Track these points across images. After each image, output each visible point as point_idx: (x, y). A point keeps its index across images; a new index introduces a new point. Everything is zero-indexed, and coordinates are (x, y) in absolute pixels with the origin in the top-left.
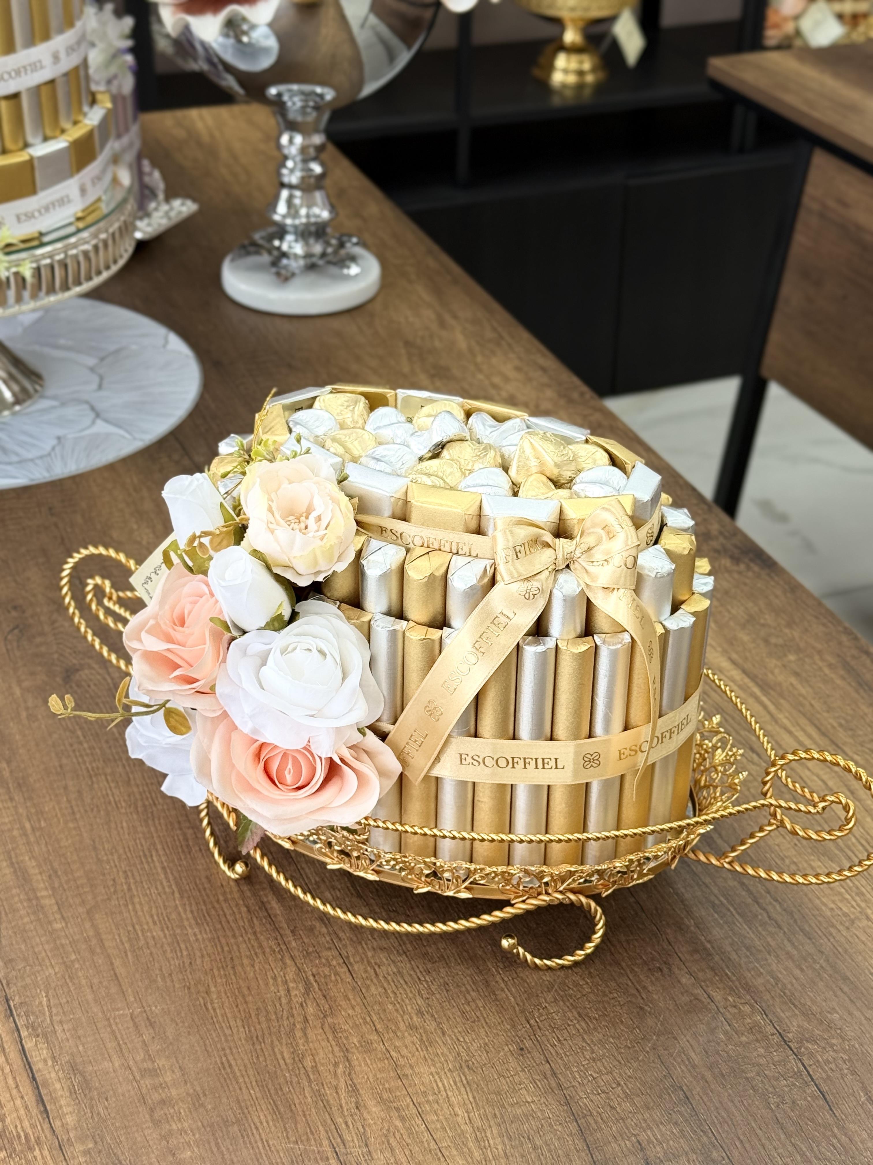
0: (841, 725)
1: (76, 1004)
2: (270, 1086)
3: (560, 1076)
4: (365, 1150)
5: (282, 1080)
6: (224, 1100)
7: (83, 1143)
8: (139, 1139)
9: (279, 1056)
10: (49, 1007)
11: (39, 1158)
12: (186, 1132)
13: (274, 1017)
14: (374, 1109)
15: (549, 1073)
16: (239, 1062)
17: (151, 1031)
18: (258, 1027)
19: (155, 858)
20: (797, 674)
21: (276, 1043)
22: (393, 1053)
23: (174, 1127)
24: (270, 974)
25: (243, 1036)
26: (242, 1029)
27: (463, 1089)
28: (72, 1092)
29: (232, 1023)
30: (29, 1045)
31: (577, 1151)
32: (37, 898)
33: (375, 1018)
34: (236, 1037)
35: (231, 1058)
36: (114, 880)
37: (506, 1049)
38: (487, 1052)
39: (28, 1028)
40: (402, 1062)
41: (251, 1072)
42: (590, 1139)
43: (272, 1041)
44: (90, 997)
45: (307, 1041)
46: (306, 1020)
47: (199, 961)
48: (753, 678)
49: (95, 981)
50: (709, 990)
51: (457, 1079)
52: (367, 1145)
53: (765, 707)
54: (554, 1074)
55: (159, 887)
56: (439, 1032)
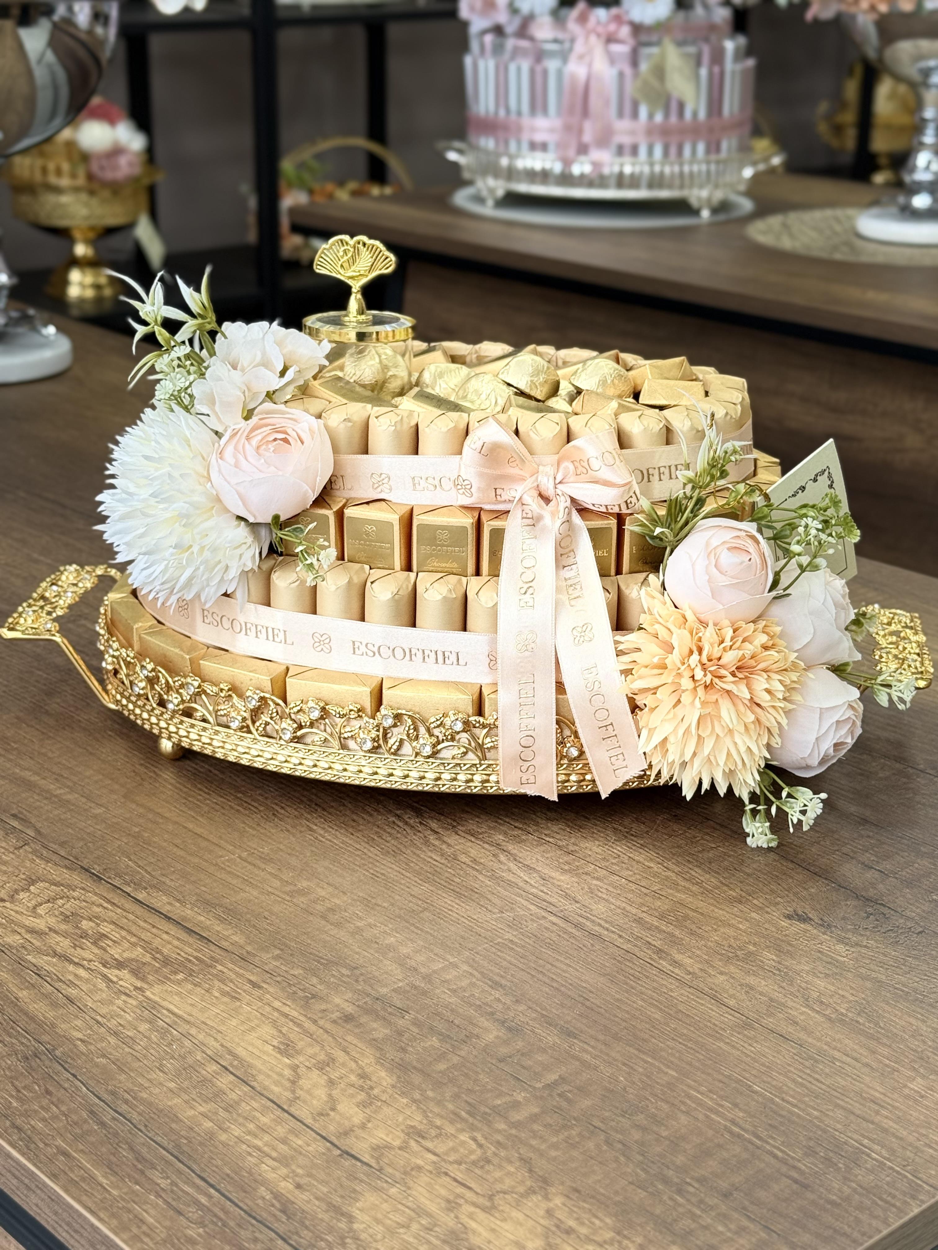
1: (169, 860)
2: (438, 880)
4: (578, 905)
5: (447, 875)
6: (397, 897)
7: (268, 952)
8: (328, 938)
9: (429, 860)
10: (139, 867)
11: (225, 970)
12: (375, 926)
14: (562, 878)
16: (389, 870)
17: (272, 865)
18: (388, 845)
21: (418, 852)
23: (360, 924)
25: (378, 853)
26: (372, 849)
27: (641, 850)
28: (222, 920)
29: (358, 846)
30: (141, 896)
31: (793, 869)
32: (56, 796)
34: (370, 854)
35: (377, 869)
37: (661, 819)
39: (127, 884)
41: (408, 875)
42: (795, 860)
43: (412, 851)
44: (182, 853)
45: (449, 845)
49: (178, 841)
51: (629, 845)
52: (576, 902)
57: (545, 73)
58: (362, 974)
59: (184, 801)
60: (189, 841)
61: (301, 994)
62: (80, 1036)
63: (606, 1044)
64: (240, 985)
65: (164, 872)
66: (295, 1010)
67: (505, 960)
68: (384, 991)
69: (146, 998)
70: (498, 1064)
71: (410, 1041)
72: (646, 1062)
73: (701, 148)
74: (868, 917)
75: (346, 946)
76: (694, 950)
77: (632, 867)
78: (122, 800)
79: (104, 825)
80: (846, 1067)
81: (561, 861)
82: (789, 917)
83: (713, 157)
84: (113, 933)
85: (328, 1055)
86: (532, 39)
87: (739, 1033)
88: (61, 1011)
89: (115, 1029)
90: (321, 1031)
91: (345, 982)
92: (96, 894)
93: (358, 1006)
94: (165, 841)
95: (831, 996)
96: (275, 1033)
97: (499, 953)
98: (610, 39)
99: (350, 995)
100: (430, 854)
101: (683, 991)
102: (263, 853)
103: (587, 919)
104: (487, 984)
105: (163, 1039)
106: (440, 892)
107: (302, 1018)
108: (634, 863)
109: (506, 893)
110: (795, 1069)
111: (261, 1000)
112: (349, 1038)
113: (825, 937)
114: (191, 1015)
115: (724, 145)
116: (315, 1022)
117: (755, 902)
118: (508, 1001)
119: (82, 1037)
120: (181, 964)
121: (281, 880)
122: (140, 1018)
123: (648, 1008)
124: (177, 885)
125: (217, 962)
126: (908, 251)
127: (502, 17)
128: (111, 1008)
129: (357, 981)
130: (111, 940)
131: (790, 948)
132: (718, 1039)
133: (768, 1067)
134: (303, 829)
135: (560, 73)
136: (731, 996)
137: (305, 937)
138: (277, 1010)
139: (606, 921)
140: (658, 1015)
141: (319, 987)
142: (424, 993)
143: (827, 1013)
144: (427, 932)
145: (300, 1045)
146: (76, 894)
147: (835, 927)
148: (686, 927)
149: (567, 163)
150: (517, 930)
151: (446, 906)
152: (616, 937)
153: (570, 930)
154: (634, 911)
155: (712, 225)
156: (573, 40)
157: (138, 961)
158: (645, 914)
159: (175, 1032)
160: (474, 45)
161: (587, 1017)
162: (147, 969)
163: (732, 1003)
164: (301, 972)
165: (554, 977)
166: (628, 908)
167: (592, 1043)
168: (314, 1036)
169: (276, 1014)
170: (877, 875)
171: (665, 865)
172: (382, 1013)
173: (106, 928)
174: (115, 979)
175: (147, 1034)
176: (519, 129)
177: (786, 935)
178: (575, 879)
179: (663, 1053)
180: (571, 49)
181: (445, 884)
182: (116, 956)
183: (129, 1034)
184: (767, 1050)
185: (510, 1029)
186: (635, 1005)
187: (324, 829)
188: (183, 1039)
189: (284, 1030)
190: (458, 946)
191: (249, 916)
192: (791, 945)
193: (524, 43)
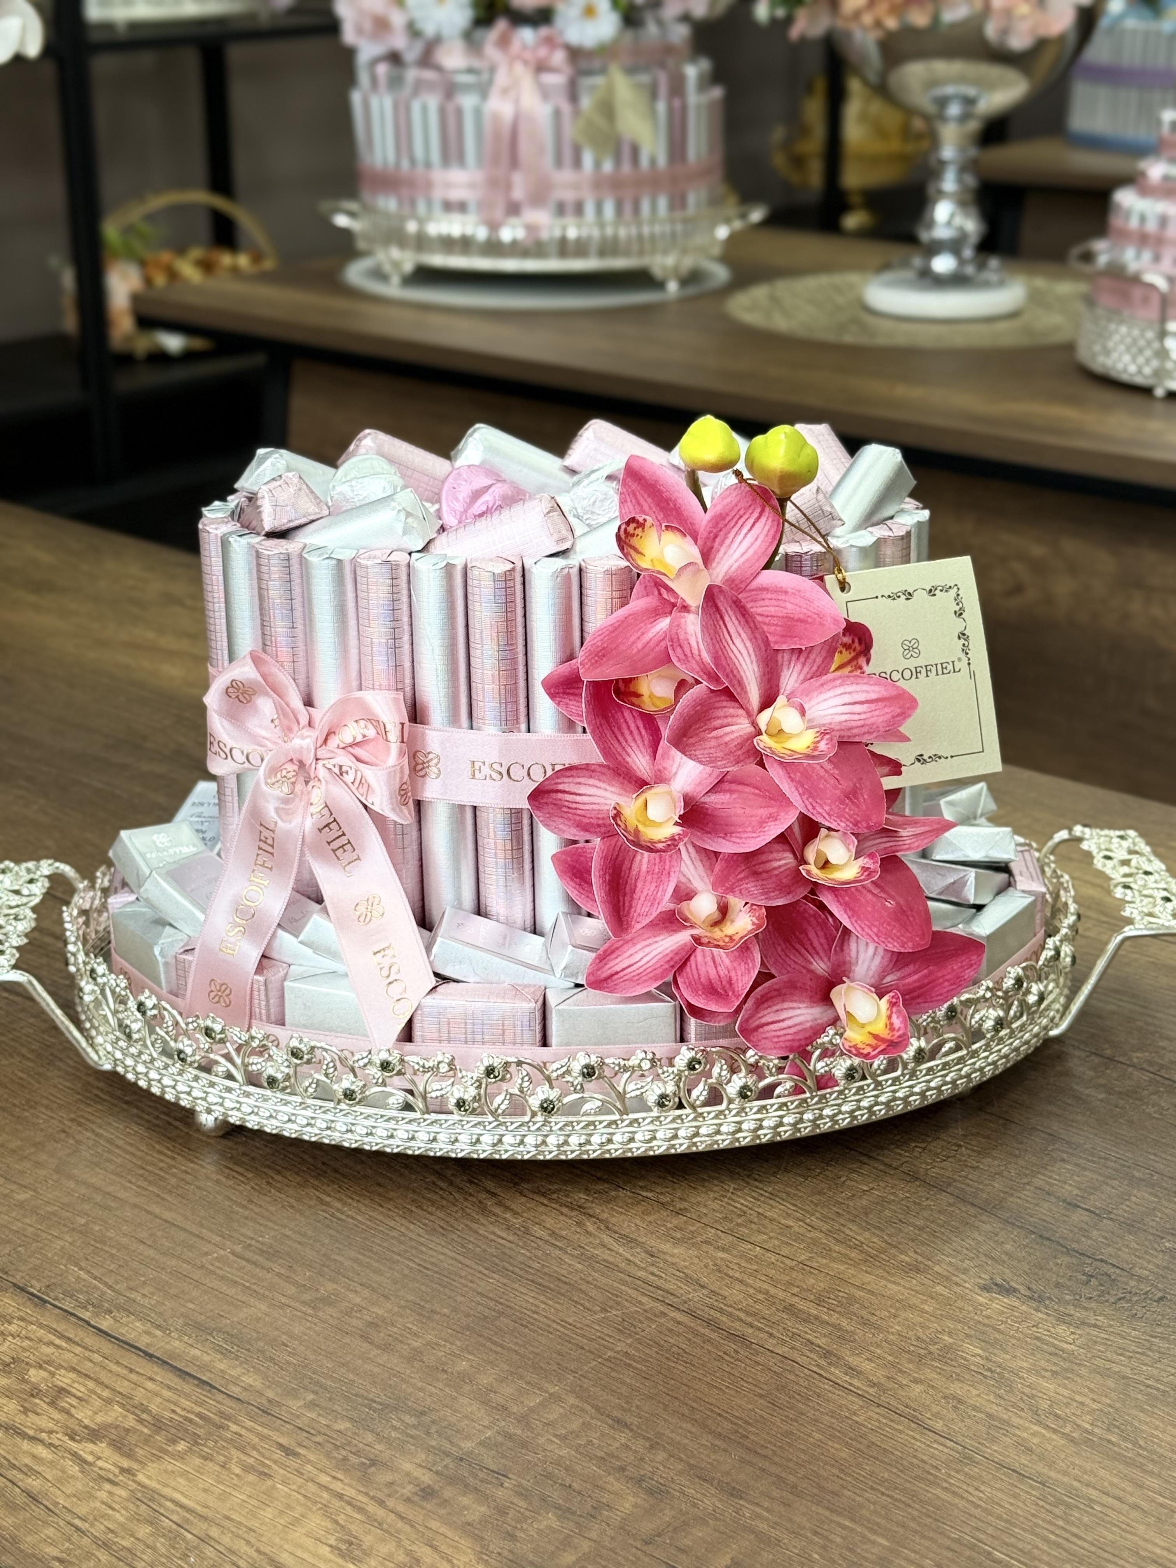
57: (459, 112)
58: (433, 1422)
59: (142, 1172)
60: (159, 1234)
61: (354, 1459)
62: (55, 1552)
63: (785, 1504)
64: (267, 1454)
65: (131, 1284)
66: (350, 1486)
67: (623, 1383)
68: (467, 1445)
69: (139, 1484)
70: (644, 1548)
71: (518, 1521)
72: (845, 1528)
73: (663, 203)
74: (1088, 1281)
75: (403, 1380)
76: (872, 1348)
77: (765, 1228)
78: (55, 1177)
79: (35, 1218)
80: (1109, 1512)
81: (669, 1225)
82: (985, 1288)
83: (678, 214)
84: (76, 1385)
85: (408, 1553)
86: (438, 68)
87: (958, 1472)
88: (22, 1515)
89: (103, 1537)
90: (392, 1516)
91: (412, 1437)
92: (41, 1326)
93: (437, 1473)
94: (125, 1235)
95: (1067, 1405)
96: (330, 1525)
97: (614, 1374)
98: (541, 68)
99: (423, 1457)
100: (491, 1228)
101: (870, 1413)
102: (262, 1244)
103: (721, 1311)
104: (606, 1423)
105: (174, 1548)
106: (516, 1286)
107: (364, 1499)
108: (766, 1222)
109: (605, 1280)
110: (1044, 1520)
111: (300, 1473)
112: (434, 1524)
113: (1040, 1315)
114: (207, 1507)
115: (692, 199)
116: (381, 1503)
117: (937, 1268)
118: (639, 1445)
119: (59, 1555)
120: (179, 1427)
121: (295, 1283)
122: (137, 1518)
123: (830, 1443)
124: (153, 1302)
125: (228, 1418)
126: (934, 329)
127: (399, 41)
128: (92, 1505)
129: (428, 1433)
130: (74, 1396)
131: (997, 1336)
132: (931, 1483)
133: (1007, 1521)
134: (312, 1203)
135: (478, 113)
136: (937, 1415)
137: (343, 1370)
138: (326, 1488)
139: (748, 1313)
140: (845, 1453)
141: (377, 1447)
142: (524, 1445)
143: (1067, 1430)
144: (510, 1349)
145: (368, 1540)
146: (13, 1328)
147: (1049, 1298)
148: (855, 1315)
149: (494, 226)
150: (630, 1336)
151: (529, 1306)
152: (765, 1336)
153: (703, 1331)
154: (781, 1295)
155: (682, 301)
156: (492, 70)
157: (117, 1427)
158: (796, 1299)
159: (189, 1536)
160: (363, 78)
161: (750, 1463)
162: (132, 1439)
163: (939, 1425)
164: (348, 1425)
165: (694, 1405)
166: (773, 1291)
167: (766, 1504)
168: (385, 1526)
169: (325, 1495)
170: (1085, 1217)
171: (808, 1221)
172: (471, 1481)
173: (64, 1379)
174: (90, 1458)
175: (150, 1541)
176: (429, 185)
177: (988, 1317)
178: (693, 1252)
179: (864, 1512)
180: (490, 82)
181: (521, 1273)
182: (86, 1422)
183: (124, 1543)
184: (999, 1495)
185: (650, 1492)
186: (811, 1440)
187: (340, 1200)
188: (203, 1546)
189: (341, 1519)
190: (555, 1367)
191: (261, 1344)
192: (998, 1331)
193: (429, 75)
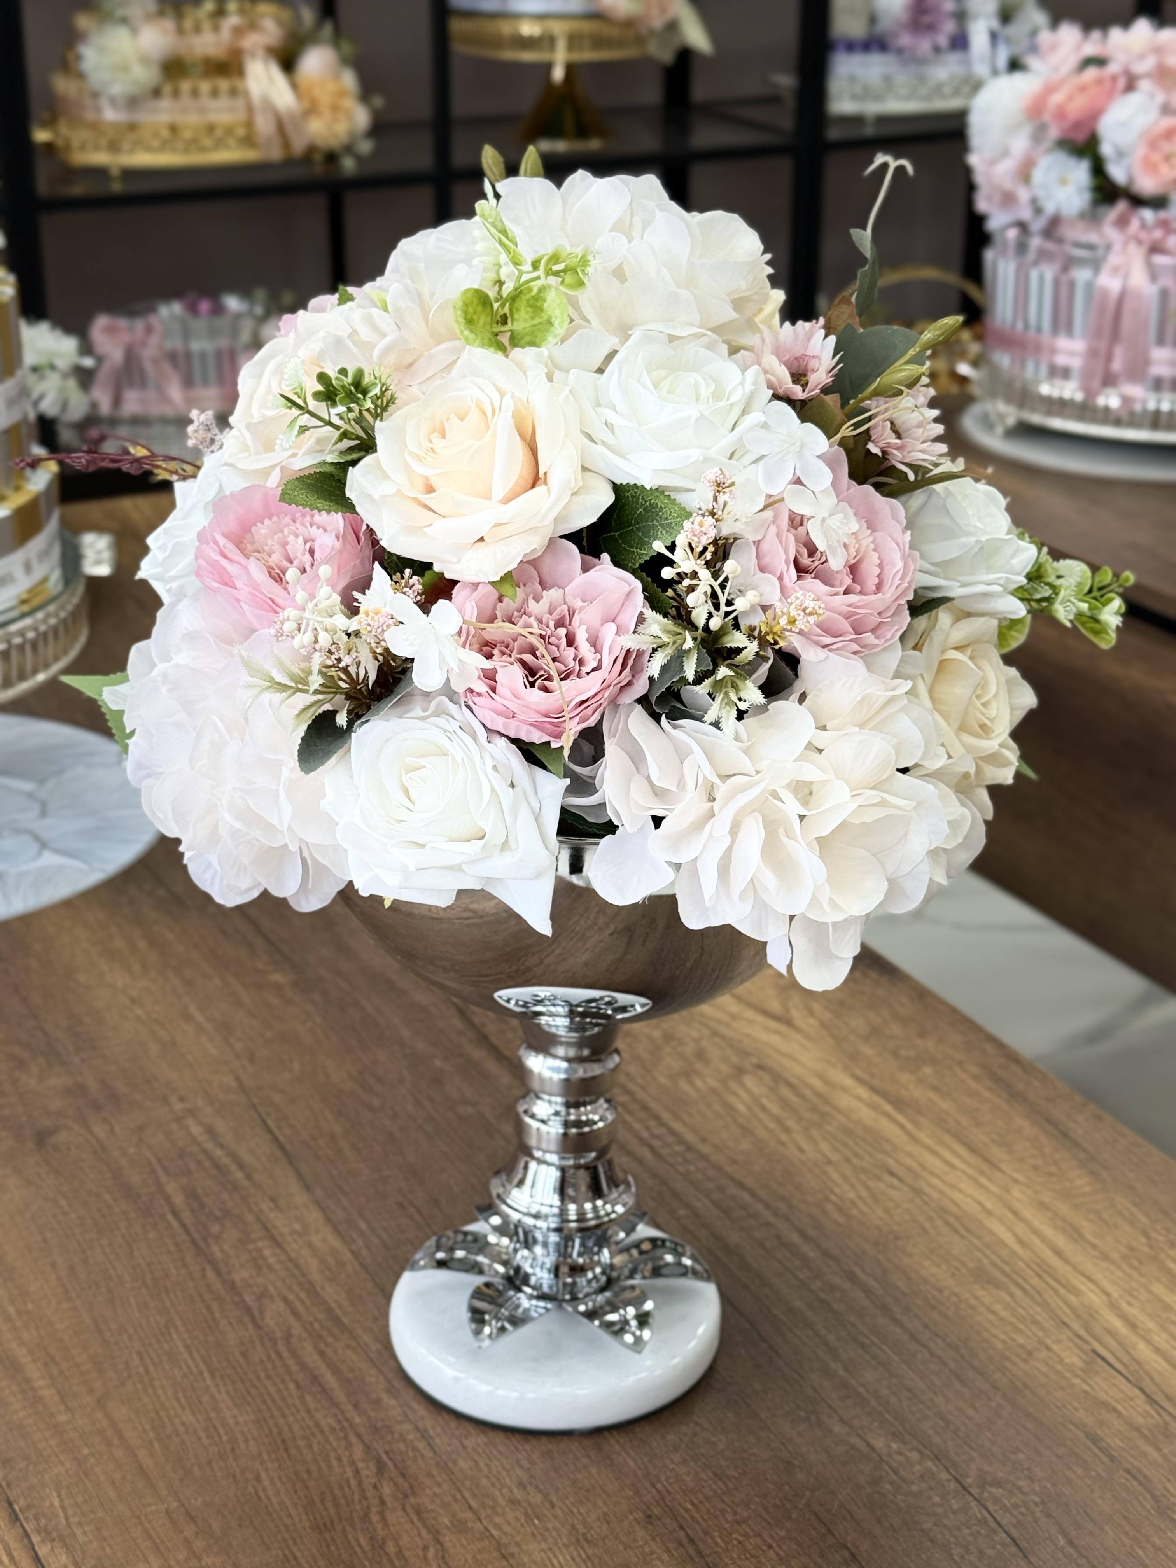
0: (994, 1141)
1: (96, 1503)
3: (699, 1543)
10: (63, 1508)
13: (343, 1501)
15: (685, 1541)
16: (306, 1552)
17: (193, 1526)
18: (324, 1513)
19: (175, 1336)
20: (935, 1089)
22: (495, 1532)
24: (332, 1455)
25: (307, 1524)
33: (467, 1494)
34: (299, 1526)
36: (127, 1363)
37: (631, 1517)
38: (608, 1523)
39: (39, 1531)
40: (505, 1540)
43: (344, 1529)
45: (386, 1525)
46: (383, 1502)
47: (243, 1446)
48: (884, 1095)
49: (117, 1476)
50: (869, 1438)
51: (575, 1554)
53: (902, 1126)
54: (691, 1540)
55: (184, 1367)
56: (548, 1505)
57: (1072, 285)
60: (129, 1478)
65: (82, 1519)
78: (94, 1405)
79: (58, 1440)
86: (1060, 241)
94: (106, 1473)
98: (1155, 249)
102: (192, 1506)
121: (190, 1550)
124: (86, 1540)
127: (1026, 214)
135: (1090, 286)
156: (1108, 247)
160: (995, 241)
176: (1038, 348)
180: (1104, 259)
193: (1050, 246)
